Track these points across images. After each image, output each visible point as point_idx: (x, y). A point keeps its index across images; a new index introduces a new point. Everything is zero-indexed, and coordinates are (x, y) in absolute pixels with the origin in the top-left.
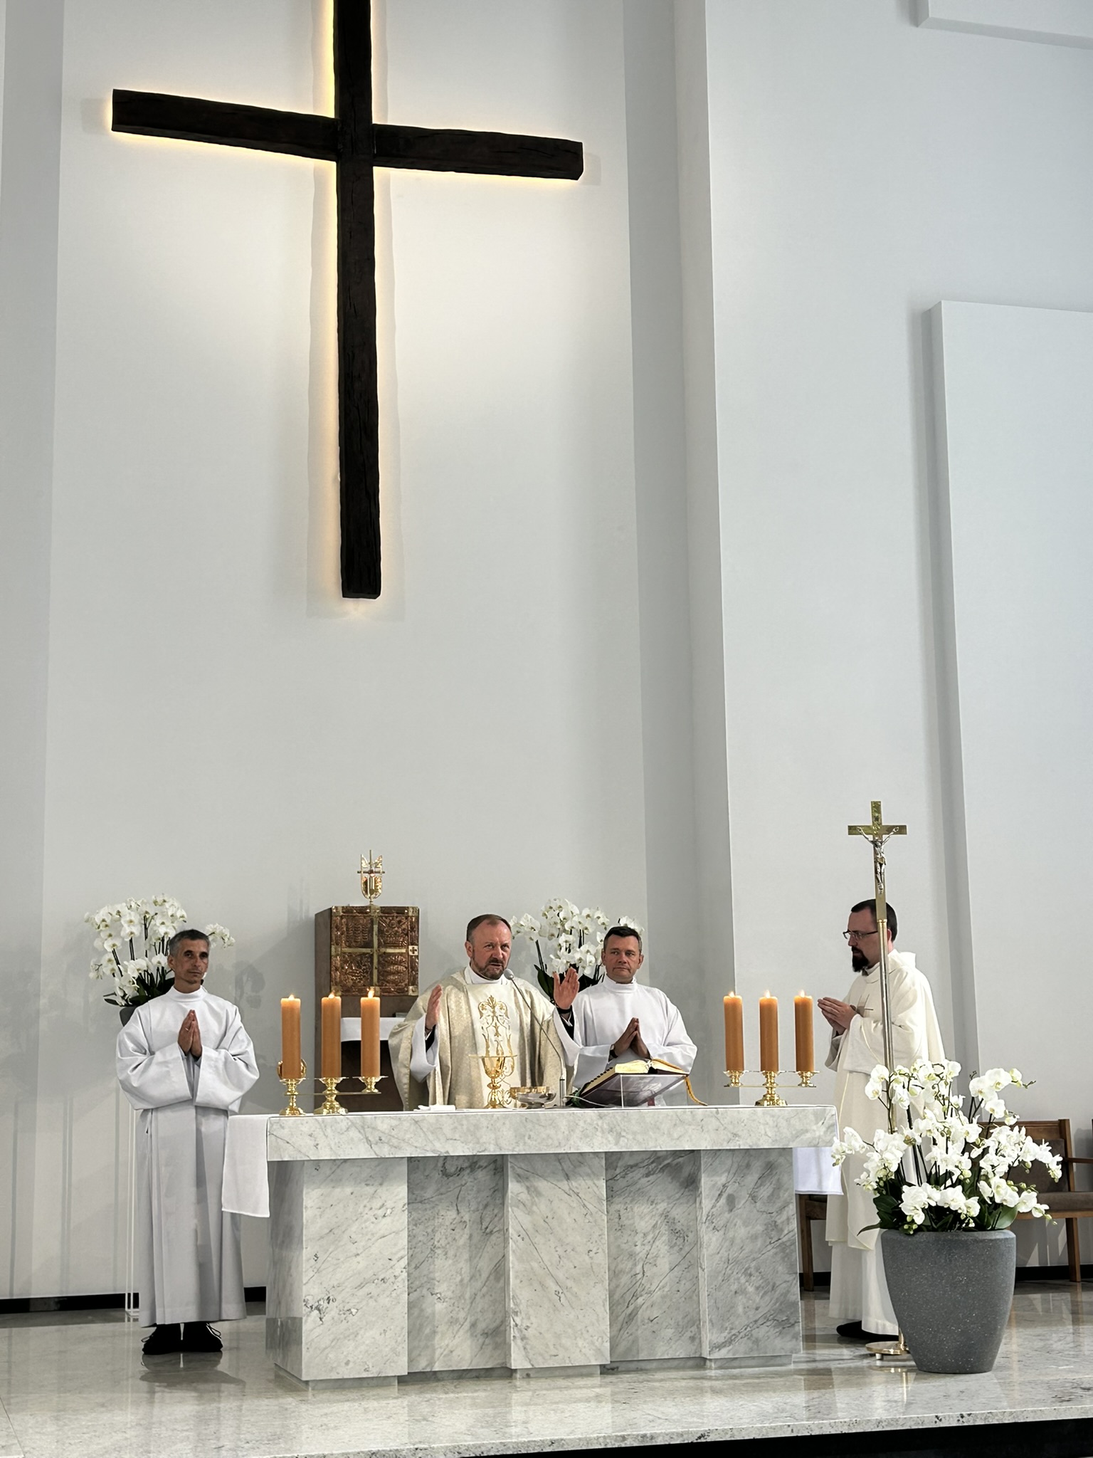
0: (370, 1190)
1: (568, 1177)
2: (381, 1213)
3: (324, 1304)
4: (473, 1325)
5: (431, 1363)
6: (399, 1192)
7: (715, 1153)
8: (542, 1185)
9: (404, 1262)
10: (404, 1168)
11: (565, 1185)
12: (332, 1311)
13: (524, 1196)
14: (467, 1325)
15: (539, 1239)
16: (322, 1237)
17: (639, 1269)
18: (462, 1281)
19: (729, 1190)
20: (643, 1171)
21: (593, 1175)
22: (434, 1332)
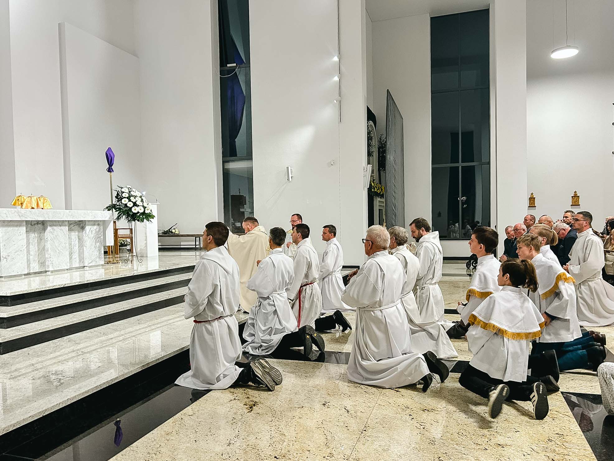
0: (17, 228)
1: (60, 226)
2: (20, 234)
3: (7, 257)
4: (39, 261)
5: (30, 271)
6: (24, 229)
7: (89, 221)
8: (55, 228)
9: (26, 246)
10: (25, 223)
11: (60, 228)
12: (9, 258)
13: (51, 230)
14: (37, 261)
15: (55, 241)
16: (6, 240)
17: (72, 247)
18: (36, 251)
19: (91, 230)
20: (73, 225)
21: (65, 226)
22: (30, 263)
